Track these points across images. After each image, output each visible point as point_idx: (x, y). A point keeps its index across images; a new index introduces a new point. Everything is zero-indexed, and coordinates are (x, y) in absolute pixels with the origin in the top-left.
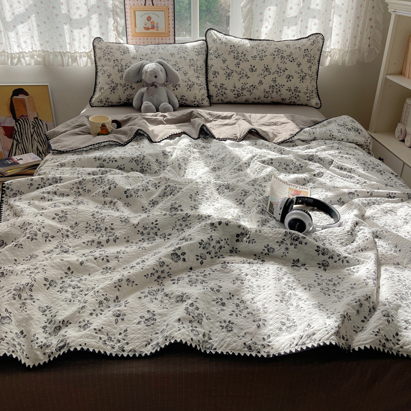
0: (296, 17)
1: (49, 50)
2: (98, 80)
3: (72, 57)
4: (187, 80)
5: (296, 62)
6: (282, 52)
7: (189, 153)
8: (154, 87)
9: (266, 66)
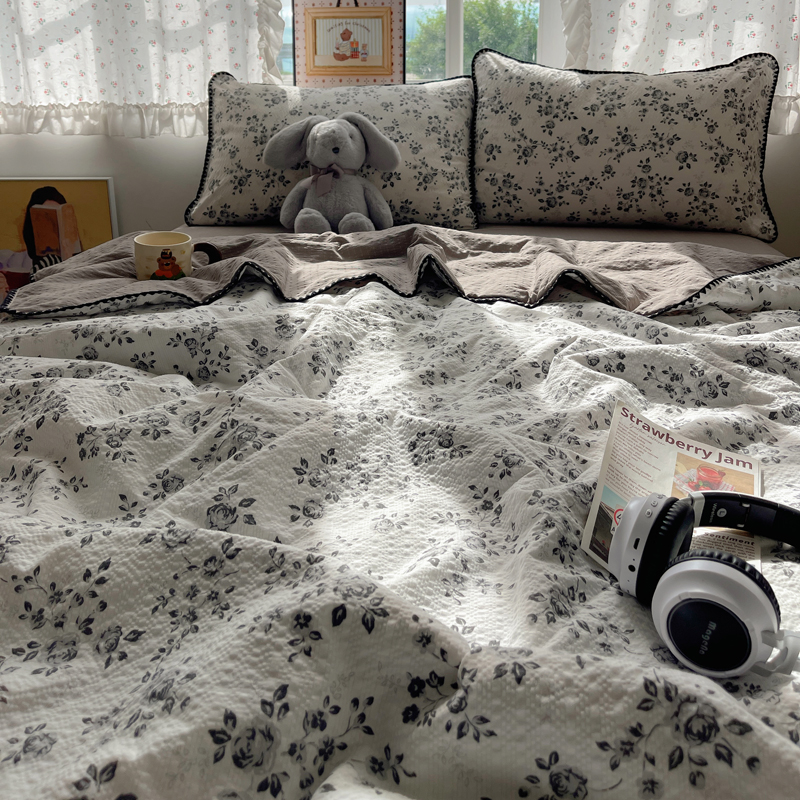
0: (700, 16)
1: (116, 102)
2: (212, 164)
3: (161, 114)
4: (419, 163)
5: (704, 119)
6: (665, 96)
7: (361, 326)
8: (331, 174)
9: (622, 129)
